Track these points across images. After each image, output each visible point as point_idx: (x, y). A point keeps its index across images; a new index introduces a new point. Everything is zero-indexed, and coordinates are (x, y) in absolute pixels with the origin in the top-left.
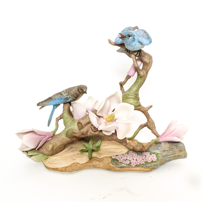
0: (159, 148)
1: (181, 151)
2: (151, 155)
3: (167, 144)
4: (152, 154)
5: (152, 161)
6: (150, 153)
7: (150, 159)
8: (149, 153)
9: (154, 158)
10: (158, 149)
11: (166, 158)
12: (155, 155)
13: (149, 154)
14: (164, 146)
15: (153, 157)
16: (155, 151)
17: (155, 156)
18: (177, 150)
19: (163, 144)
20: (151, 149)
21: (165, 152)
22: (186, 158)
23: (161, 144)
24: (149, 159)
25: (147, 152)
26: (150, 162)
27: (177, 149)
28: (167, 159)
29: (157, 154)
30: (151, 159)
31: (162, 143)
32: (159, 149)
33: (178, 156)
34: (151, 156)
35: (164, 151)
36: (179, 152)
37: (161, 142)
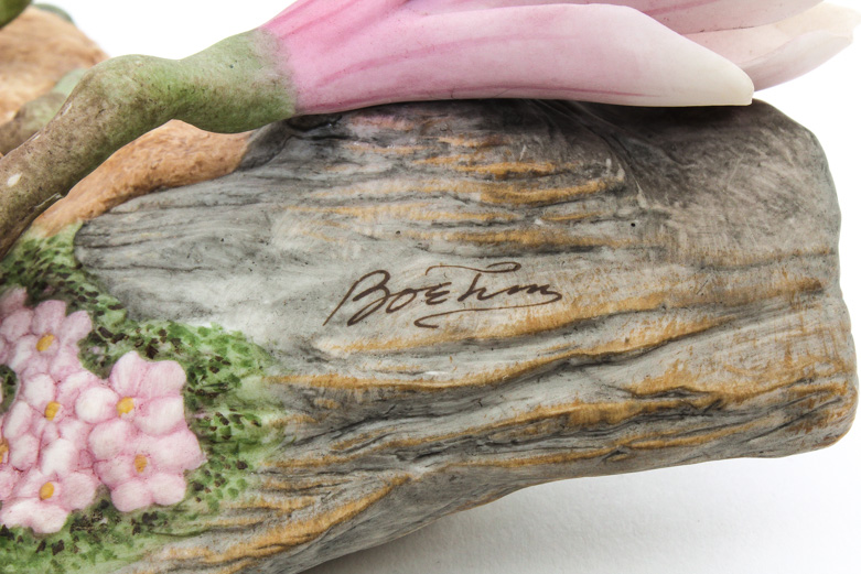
0: (290, 233)
1: (728, 310)
2: (104, 368)
3: (459, 142)
4: (129, 363)
5: (105, 506)
6: (94, 338)
7: (60, 455)
8: (81, 323)
9: (142, 444)
10: (254, 256)
11: (403, 452)
12: (170, 374)
13: (66, 358)
14: (399, 185)
15: (137, 430)
16: (197, 290)
17: (174, 408)
18: (652, 279)
19: (381, 141)
20: (132, 254)
21: (381, 321)
22: (828, 441)
23: (346, 149)
24: (43, 444)
25: (53, 310)
26: (52, 520)
27: (663, 254)
28: (419, 470)
29: (207, 350)
30: (89, 459)
31: (361, 127)
32: (271, 264)
33: (649, 416)
34: (95, 399)
35: (380, 293)
36: (684, 322)
37: (340, 115)
